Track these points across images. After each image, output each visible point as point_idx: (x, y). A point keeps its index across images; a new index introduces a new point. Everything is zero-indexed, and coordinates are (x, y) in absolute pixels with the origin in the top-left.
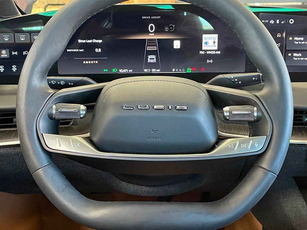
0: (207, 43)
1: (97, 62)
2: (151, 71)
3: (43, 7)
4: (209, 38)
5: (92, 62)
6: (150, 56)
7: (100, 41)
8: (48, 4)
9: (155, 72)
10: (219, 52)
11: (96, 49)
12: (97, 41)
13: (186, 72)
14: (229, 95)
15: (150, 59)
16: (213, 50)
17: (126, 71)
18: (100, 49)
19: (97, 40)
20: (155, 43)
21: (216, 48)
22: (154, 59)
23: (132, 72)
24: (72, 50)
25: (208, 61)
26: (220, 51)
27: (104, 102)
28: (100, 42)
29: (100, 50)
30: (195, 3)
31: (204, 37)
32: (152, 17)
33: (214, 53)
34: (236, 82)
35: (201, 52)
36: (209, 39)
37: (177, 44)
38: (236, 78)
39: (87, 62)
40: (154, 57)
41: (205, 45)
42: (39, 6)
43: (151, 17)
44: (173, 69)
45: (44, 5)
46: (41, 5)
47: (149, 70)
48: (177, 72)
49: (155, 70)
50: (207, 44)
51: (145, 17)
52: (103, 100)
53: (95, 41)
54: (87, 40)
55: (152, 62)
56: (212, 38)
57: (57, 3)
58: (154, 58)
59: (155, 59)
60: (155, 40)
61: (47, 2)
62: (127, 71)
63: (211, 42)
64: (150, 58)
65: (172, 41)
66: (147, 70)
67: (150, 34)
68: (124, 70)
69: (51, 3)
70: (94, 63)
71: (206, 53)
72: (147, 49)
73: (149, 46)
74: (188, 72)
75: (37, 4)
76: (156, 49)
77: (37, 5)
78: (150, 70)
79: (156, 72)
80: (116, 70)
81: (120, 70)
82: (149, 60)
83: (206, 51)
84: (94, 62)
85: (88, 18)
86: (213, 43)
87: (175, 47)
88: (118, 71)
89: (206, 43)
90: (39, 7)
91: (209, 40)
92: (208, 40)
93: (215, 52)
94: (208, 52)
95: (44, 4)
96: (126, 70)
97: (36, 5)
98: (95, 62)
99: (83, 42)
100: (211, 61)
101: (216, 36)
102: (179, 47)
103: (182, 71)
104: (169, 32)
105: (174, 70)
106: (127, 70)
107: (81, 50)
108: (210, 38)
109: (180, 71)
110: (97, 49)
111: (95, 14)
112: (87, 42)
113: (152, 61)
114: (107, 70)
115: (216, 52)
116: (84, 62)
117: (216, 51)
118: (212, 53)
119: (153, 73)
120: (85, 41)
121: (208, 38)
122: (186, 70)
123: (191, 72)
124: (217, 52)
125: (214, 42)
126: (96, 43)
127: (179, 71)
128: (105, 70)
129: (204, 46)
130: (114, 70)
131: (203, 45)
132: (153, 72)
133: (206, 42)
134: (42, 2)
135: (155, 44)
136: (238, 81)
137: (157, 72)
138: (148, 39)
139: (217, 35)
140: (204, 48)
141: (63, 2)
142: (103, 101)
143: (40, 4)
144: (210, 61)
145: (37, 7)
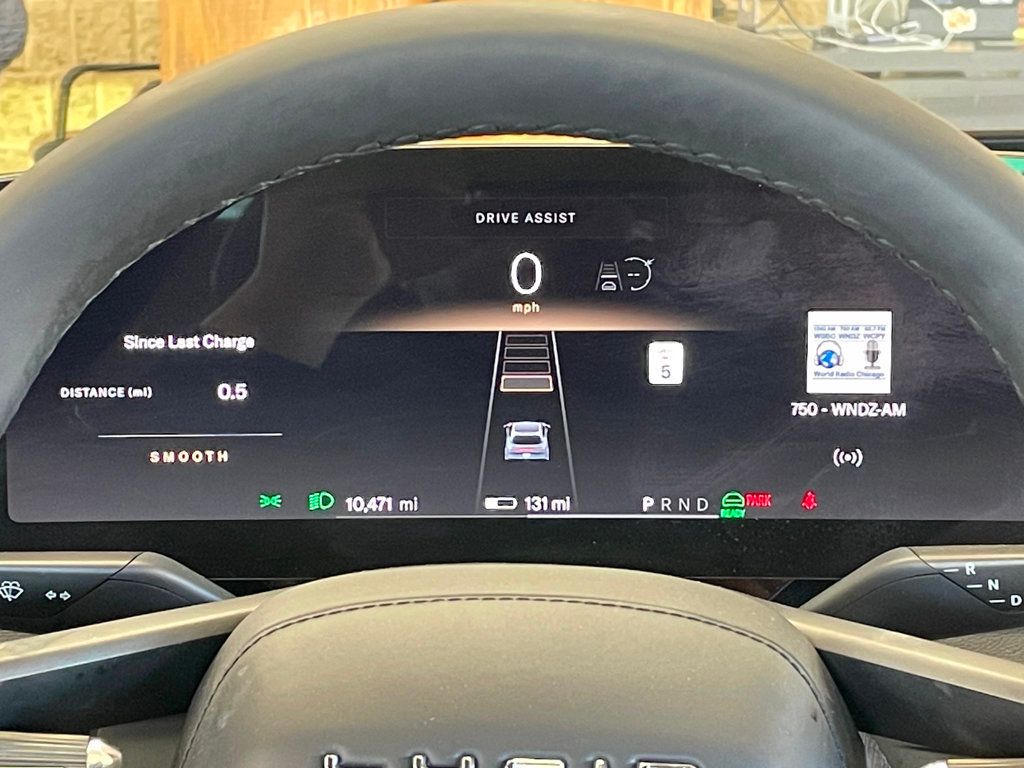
0: (833, 360)
1: (223, 456)
2: (522, 503)
3: (53, 80)
4: (844, 332)
5: (198, 457)
6: (515, 424)
7: (245, 344)
8: (81, 64)
9: (542, 511)
10: (900, 410)
11: (221, 388)
12: (227, 343)
13: (716, 517)
14: (946, 691)
15: (517, 441)
16: (866, 398)
17: (386, 504)
18: (241, 387)
19: (227, 339)
20: (542, 353)
21: (884, 387)
22: (537, 441)
23: (413, 512)
24: (86, 390)
25: (839, 458)
26: (903, 406)
27: (223, 726)
28: (242, 348)
29: (241, 391)
30: (747, 168)
31: (818, 328)
32: (529, 218)
33: (871, 411)
34: (994, 594)
35: (801, 409)
36: (841, 336)
37: (667, 364)
38: (992, 573)
39: (169, 457)
40: (536, 428)
41: (821, 369)
42: (35, 74)
43: (521, 218)
44: (646, 499)
45: (64, 71)
46: (48, 68)
47: (510, 503)
48: (666, 512)
49: (545, 500)
50: (831, 366)
51: (490, 217)
52: (219, 713)
53: (216, 342)
54: (171, 338)
55: (526, 456)
56: (862, 331)
57: (127, 61)
58: (539, 434)
59: (544, 440)
60: (542, 340)
61: (79, 52)
62: (390, 508)
63: (853, 355)
64: (514, 434)
65: (639, 342)
66: (501, 503)
67: (517, 307)
68: (373, 500)
69: (96, 62)
70: (210, 459)
71: (824, 410)
72: (502, 389)
73: (513, 368)
74: (725, 514)
75: (27, 65)
76: (551, 389)
77: (29, 70)
78: (515, 503)
79: (550, 511)
80: (326, 501)
81: (349, 500)
82: (510, 445)
83: (825, 400)
84: (210, 453)
85: (151, 247)
86: (865, 356)
87: (655, 377)
88: (341, 505)
89: (827, 358)
90: (38, 82)
91: (843, 342)
92: (837, 339)
93: (875, 405)
94: (838, 410)
95: (61, 63)
96: (382, 499)
97: (21, 70)
98: (216, 456)
99: (152, 347)
100: (857, 458)
101: (884, 318)
102: (676, 378)
103: (693, 510)
104: (622, 300)
105: (648, 502)
106: (389, 500)
107: (138, 393)
108: (848, 332)
109: (684, 511)
110: (228, 387)
111: (193, 222)
112: (171, 346)
113: (527, 453)
114: (276, 501)
115: (880, 407)
116: (154, 457)
117: (881, 399)
118: (861, 414)
119: (529, 516)
120: (159, 343)
121: (838, 331)
122: (715, 506)
123: (742, 514)
124: (887, 406)
125: (874, 356)
126: (218, 353)
127: (675, 510)
128: (265, 501)
129: (817, 374)
130: (315, 501)
131: (812, 366)
132: (532, 512)
133: (829, 354)
134: (54, 54)
135: (545, 360)
136: (1004, 593)
137: (556, 512)
138: (504, 333)
139: (890, 313)
140: (813, 386)
141: (154, 58)
142: (215, 722)
143: (45, 63)
144: (848, 458)
145: (27, 82)
